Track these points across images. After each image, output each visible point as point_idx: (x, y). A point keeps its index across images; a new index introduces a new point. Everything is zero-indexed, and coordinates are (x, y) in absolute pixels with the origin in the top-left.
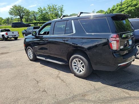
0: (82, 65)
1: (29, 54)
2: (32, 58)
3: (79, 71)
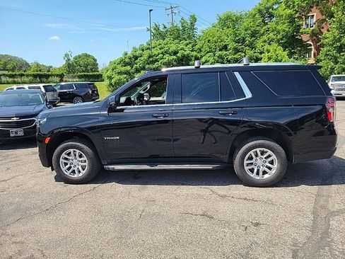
1: (66, 164)
2: (81, 175)
3: (261, 173)
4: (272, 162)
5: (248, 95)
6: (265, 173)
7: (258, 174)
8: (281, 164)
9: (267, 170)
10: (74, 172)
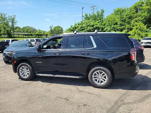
0: (104, 76)
1: (22, 72)
2: (27, 77)
3: (100, 82)
4: (105, 77)
5: (95, 46)
6: (102, 82)
7: (99, 82)
8: (109, 78)
9: (103, 81)
10: (24, 75)
